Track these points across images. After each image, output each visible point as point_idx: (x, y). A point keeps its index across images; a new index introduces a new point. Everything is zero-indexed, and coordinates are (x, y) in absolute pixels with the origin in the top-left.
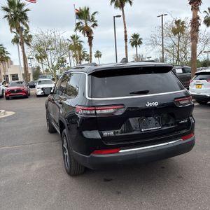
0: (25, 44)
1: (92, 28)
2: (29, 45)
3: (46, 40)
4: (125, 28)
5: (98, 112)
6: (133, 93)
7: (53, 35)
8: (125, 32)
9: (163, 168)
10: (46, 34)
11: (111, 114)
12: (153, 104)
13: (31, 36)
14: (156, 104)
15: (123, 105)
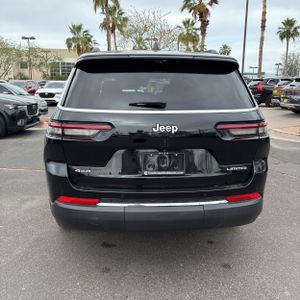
0: (117, 30)
1: (208, 7)
2: (121, 31)
3: (141, 25)
4: (265, 7)
5: (68, 132)
6: (135, 105)
7: (151, 18)
8: (264, 13)
9: (211, 242)
10: (142, 16)
11: (89, 138)
12: (168, 129)
13: (126, 19)
14: (174, 129)
15: (109, 124)
